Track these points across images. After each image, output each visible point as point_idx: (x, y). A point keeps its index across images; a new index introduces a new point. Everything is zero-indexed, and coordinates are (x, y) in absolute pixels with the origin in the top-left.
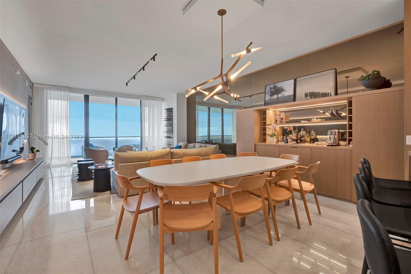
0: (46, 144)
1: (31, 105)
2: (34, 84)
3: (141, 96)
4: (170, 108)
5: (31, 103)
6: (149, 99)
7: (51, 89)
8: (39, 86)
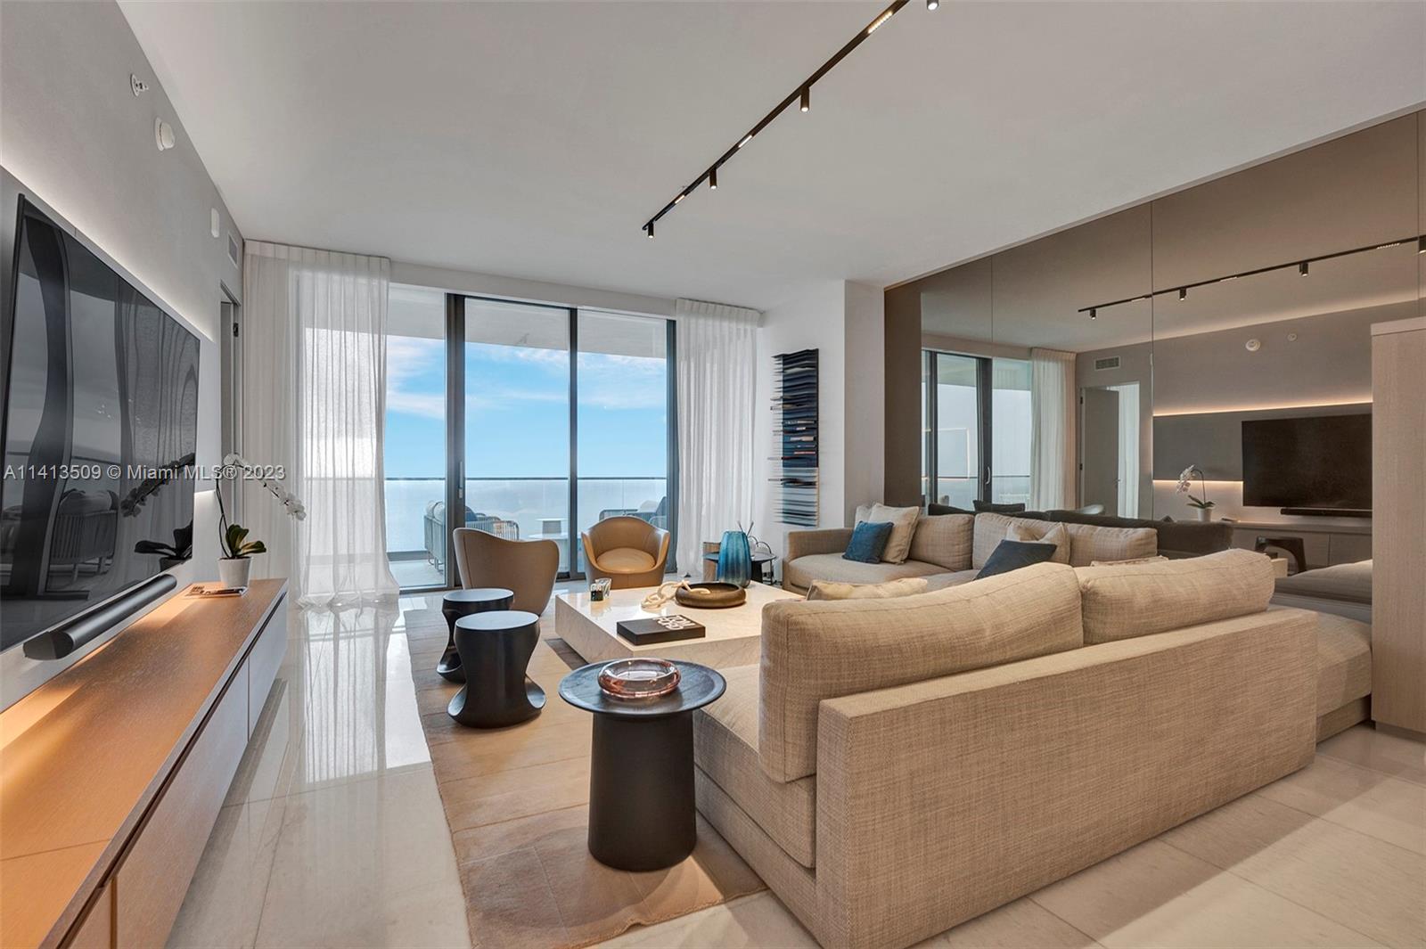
0: (296, 512)
1: (236, 333)
2: (247, 243)
3: (676, 301)
4: (808, 351)
5: (236, 326)
6: (706, 315)
7: (315, 266)
8: (269, 250)
